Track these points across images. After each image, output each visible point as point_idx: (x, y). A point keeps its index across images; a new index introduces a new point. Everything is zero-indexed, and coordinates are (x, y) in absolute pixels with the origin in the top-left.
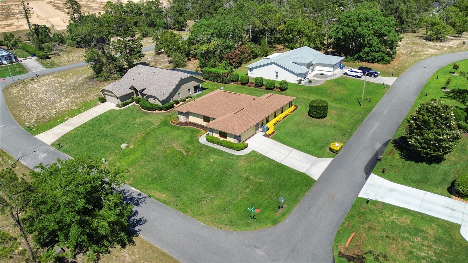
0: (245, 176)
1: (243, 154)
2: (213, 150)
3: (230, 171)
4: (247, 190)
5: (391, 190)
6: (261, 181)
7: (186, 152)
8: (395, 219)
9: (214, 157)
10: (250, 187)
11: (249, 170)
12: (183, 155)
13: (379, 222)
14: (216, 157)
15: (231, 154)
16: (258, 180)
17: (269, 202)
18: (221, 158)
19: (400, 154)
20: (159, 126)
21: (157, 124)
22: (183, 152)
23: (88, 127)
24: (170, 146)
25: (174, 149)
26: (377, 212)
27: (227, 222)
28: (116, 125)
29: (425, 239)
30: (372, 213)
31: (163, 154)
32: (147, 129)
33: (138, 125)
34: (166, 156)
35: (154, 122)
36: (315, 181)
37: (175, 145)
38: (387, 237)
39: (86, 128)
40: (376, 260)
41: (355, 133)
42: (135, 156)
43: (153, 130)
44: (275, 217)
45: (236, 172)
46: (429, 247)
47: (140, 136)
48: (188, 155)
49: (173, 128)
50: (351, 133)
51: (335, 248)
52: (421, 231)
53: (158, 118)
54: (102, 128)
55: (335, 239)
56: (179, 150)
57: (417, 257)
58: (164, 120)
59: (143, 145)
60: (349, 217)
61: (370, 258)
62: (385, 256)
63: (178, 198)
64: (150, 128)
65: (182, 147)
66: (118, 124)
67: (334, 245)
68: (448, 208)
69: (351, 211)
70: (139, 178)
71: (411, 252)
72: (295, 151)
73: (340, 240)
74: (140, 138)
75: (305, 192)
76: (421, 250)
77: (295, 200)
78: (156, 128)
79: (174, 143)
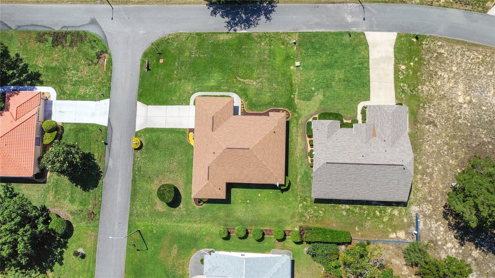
0: (183, 81)
1: (193, 95)
3: (194, 78)
4: (176, 72)
5: (93, 114)
6: (171, 84)
7: (239, 81)
8: (87, 89)
9: (212, 83)
10: (175, 76)
11: (182, 86)
12: (239, 76)
13: (94, 84)
15: (201, 91)
16: (173, 83)
17: (158, 70)
18: (207, 85)
19: (95, 160)
20: (293, 100)
21: (296, 101)
22: (241, 80)
23: (359, 66)
24: (258, 81)
25: (251, 79)
26: (97, 90)
27: (170, 41)
28: (334, 81)
29: (71, 80)
30: (99, 88)
31: (257, 71)
32: (297, 90)
33: (312, 90)
34: (253, 71)
35: (302, 101)
36: (138, 100)
37: (255, 83)
38: (89, 76)
39: (359, 64)
40: (92, 61)
41: (131, 175)
42: (279, 60)
43: (292, 92)
44: (147, 59)
45: (189, 80)
46: (69, 76)
47: (296, 80)
48: (235, 79)
49: (276, 103)
50: (134, 175)
51: (110, 55)
52: (73, 85)
53: (305, 110)
54: (343, 71)
55: (111, 60)
56: (247, 80)
57: (74, 69)
58: (297, 110)
59: (283, 72)
60: (110, 79)
61: (95, 61)
62: (89, 65)
63: (210, 42)
64: (297, 93)
65: (246, 83)
66: (333, 83)
67: (111, 56)
68: (63, 112)
69: (110, 84)
70: (253, 43)
71: (77, 71)
72: (163, 126)
73: (109, 60)
74: (294, 77)
75: (139, 87)
76: (73, 74)
77: (142, 77)
78: (292, 96)
79: (257, 84)
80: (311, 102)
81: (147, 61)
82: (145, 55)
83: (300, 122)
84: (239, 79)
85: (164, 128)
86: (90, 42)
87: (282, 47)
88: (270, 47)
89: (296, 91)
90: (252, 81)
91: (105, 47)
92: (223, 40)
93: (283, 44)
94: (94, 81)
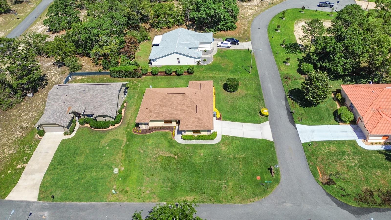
0: (232, 157)
1: (219, 141)
2: (195, 146)
3: (220, 158)
4: (241, 166)
5: (313, 131)
6: (244, 155)
7: (175, 155)
8: (328, 149)
9: (201, 152)
10: (240, 163)
11: (232, 151)
12: (176, 159)
13: (323, 155)
14: (202, 151)
15: (211, 145)
16: (242, 156)
17: (260, 168)
18: (206, 150)
19: (298, 104)
20: (128, 140)
21: (125, 139)
22: (173, 156)
23: (58, 167)
24: (158, 155)
25: (163, 156)
26: (317, 149)
27: (252, 195)
28: (87, 154)
29: (349, 155)
30: (316, 151)
31: (158, 164)
32: (122, 147)
33: (109, 147)
34: (161, 165)
35: (121, 139)
36: (273, 142)
37: (161, 153)
38: (332, 162)
39: (57, 168)
40: (337, 177)
41: (264, 97)
42: (134, 176)
43: (128, 146)
44: (274, 178)
45: (225, 156)
46: (353, 159)
47: (121, 156)
48: (180, 157)
49: (143, 138)
50: (262, 97)
51: (318, 181)
52: (344, 152)
53: (120, 132)
54: (75, 162)
55: (313, 176)
56: (168, 156)
57: (352, 167)
58: (126, 133)
59: (132, 163)
60: (308, 158)
61: (333, 178)
62: (339, 173)
63: (205, 194)
64: (123, 145)
65: (169, 152)
66: (88, 152)
67: (316, 179)
68: (343, 131)
69: (306, 154)
70: (159, 192)
71: (348, 166)
72: (244, 124)
73: (316, 175)
74: (123, 158)
75: (275, 152)
76: (351, 162)
77: (274, 160)
78: (128, 143)
79: (159, 152)
80: (112, 138)
81: (273, 176)
82: (277, 181)
83: (126, 125)
84: (175, 157)
85: (243, 122)
86: (348, 195)
87: (128, 189)
88: (141, 188)
89: (124, 147)
90: (163, 155)
91: (326, 188)
92: (191, 195)
93: (127, 192)
94: (325, 157)
